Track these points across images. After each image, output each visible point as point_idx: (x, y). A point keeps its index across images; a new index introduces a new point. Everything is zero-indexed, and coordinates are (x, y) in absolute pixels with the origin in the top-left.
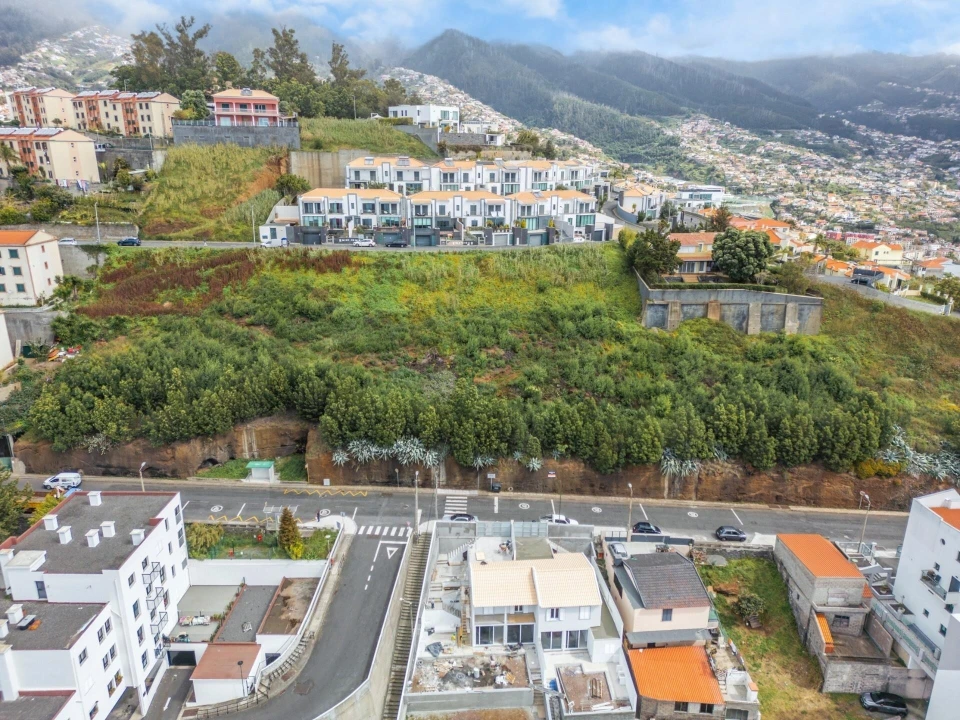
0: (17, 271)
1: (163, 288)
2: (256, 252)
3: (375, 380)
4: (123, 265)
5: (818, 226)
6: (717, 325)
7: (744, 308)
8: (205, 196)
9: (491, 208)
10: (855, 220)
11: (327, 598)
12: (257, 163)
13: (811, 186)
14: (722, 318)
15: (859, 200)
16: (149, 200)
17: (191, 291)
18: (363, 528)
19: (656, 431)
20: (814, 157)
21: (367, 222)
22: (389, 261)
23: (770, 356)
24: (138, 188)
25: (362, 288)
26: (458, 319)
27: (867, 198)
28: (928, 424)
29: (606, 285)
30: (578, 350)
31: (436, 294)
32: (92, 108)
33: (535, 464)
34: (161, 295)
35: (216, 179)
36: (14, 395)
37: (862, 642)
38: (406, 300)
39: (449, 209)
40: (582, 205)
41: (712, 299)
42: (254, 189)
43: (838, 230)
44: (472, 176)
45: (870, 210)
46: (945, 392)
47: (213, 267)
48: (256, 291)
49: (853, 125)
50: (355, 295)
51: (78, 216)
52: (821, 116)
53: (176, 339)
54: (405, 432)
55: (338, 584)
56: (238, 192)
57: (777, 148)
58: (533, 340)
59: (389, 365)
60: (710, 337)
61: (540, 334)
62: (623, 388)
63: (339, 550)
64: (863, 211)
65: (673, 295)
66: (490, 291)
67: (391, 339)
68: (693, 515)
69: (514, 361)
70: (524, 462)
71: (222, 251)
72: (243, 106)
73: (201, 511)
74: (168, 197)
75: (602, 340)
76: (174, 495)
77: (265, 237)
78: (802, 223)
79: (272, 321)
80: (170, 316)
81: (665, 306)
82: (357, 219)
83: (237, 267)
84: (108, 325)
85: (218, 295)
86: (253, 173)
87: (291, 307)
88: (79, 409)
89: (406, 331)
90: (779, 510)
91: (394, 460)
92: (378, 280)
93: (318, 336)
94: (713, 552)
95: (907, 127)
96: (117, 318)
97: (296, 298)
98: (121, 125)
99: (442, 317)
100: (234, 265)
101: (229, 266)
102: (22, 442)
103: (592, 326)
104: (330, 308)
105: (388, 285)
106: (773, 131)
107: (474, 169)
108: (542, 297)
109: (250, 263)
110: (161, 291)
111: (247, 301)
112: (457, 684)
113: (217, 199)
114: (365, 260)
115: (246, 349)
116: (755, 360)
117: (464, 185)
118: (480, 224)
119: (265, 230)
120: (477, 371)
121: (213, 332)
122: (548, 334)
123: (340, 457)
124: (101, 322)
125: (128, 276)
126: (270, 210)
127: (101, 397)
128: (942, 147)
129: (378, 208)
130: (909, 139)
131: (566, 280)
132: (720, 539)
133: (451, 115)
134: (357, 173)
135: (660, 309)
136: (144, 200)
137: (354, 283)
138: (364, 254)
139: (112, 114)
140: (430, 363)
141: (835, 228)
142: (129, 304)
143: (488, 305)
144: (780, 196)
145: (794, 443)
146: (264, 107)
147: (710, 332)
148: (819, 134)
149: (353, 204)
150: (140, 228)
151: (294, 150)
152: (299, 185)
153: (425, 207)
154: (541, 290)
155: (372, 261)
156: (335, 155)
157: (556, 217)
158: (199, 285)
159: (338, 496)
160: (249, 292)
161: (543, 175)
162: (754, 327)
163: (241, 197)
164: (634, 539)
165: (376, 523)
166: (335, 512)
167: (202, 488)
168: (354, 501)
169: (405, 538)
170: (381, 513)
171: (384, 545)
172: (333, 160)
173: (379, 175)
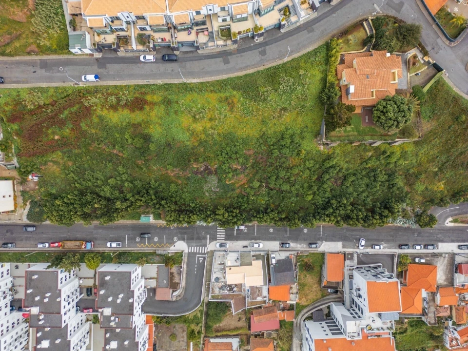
1: (47, 128)
4: (11, 109)
17: (64, 129)
18: (190, 248)
21: (143, 29)
25: (159, 121)
28: (421, 199)
34: (49, 132)
59: (185, 173)
63: (185, 259)
68: (305, 231)
73: (133, 242)
75: (291, 156)
92: (168, 114)
99: (208, 139)
105: (174, 116)
108: (264, 128)
112: (223, 290)
140: (205, 170)
143: (233, 131)
149: (128, 16)
154: (264, 123)
155: (160, 98)
164: (280, 251)
165: (195, 245)
166: (179, 239)
167: (127, 225)
168: (184, 231)
169: (204, 254)
170: (195, 238)
171: (199, 257)
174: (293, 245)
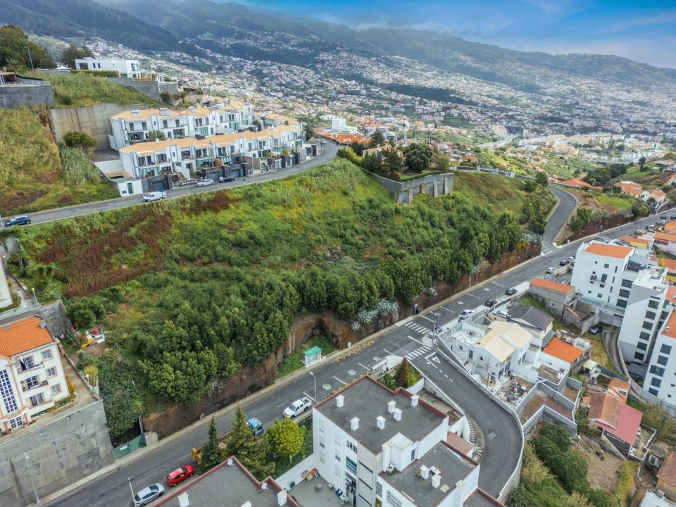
1: (109, 254)
4: (46, 243)
7: (432, 184)
9: (260, 144)
14: (426, 191)
17: (135, 251)
20: (191, 72)
21: (189, 166)
22: (250, 193)
29: (367, 185)
31: (295, 210)
33: (433, 290)
34: (113, 261)
38: (281, 218)
39: (236, 148)
40: (294, 134)
41: (422, 183)
44: (210, 119)
47: (132, 227)
48: (186, 237)
49: (203, 49)
50: (251, 222)
52: (181, 42)
54: (380, 296)
57: (164, 66)
58: (366, 225)
59: (316, 263)
61: (366, 221)
65: (409, 184)
66: (322, 201)
67: (304, 246)
69: (371, 239)
70: (427, 292)
73: (322, 393)
77: (124, 192)
79: (223, 256)
83: (153, 222)
84: (106, 299)
87: (223, 242)
89: (303, 239)
91: (379, 315)
95: (232, 51)
100: (149, 220)
101: (145, 223)
102: (152, 416)
104: (253, 236)
106: (154, 52)
107: (211, 113)
109: (161, 216)
112: (515, 400)
114: (236, 196)
117: (210, 127)
119: (123, 186)
123: (356, 325)
128: (256, 65)
129: (193, 154)
130: (238, 59)
134: (131, 125)
135: (405, 192)
137: (244, 214)
140: (333, 255)
148: (185, 55)
149: (174, 153)
151: (52, 108)
153: (223, 149)
155: (241, 196)
156: (90, 109)
158: (137, 244)
160: (180, 239)
162: (436, 193)
163: (59, 159)
165: (407, 352)
168: (376, 348)
169: (430, 351)
170: (398, 346)
171: (430, 359)
172: (89, 113)
173: (148, 125)
174: (497, 301)
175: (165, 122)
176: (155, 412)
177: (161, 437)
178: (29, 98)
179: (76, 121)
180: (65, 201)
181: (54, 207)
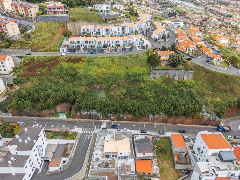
0: (3, 66)
1: (37, 68)
2: (59, 57)
3: (87, 94)
4: (28, 61)
5: (217, 16)
6: (167, 78)
7: (174, 74)
8: (46, 39)
9: (117, 42)
10: (227, 14)
11: (75, 148)
12: (58, 27)
13: (217, 3)
14: (169, 76)
15: (230, 7)
16: (32, 41)
17: (44, 69)
18: (83, 131)
19: (148, 109)
21: (86, 46)
22: (91, 60)
23: (179, 87)
24: (29, 37)
25: (84, 67)
26: (107, 76)
27: (232, 6)
28: (212, 105)
29: (143, 66)
30: (134, 85)
31: (102, 69)
32: (16, 7)
33: (121, 115)
34: (37, 70)
35: (48, 33)
36: (7, 98)
37: (184, 159)
38: (95, 71)
39: (106, 42)
40: (140, 39)
41: (167, 72)
42: (58, 35)
43: (222, 16)
44: (113, 30)
45: (233, 10)
46: (219, 96)
47: (49, 62)
48: (59, 69)
50: (83, 69)
51: (16, 46)
53: (41, 83)
54: (92, 108)
55: (78, 145)
56: (54, 37)
58: (124, 82)
59: (90, 89)
60: (165, 82)
61: (126, 81)
62: (143, 96)
63: (78, 137)
64: (230, 10)
65: (157, 71)
66: (115, 68)
67: (91, 82)
68: (155, 127)
69: (119, 88)
70: (119, 115)
71: (51, 57)
72: (54, 9)
73: (49, 127)
74: (37, 40)
75: (140, 82)
76: (42, 128)
77: (61, 51)
78: (213, 15)
79: (63, 77)
80: (40, 76)
81: (156, 74)
82: (83, 45)
83: (54, 62)
84: (26, 79)
85: (50, 70)
86: (58, 31)
87: (67, 73)
88: (21, 104)
89: (94, 80)
90: (175, 125)
91: (90, 114)
92: (88, 65)
93: (74, 81)
94: (157, 137)
96: (28, 77)
97: (68, 71)
98: (24, 12)
99: (103, 75)
100: (54, 61)
101: (53, 62)
102: (10, 110)
103: (138, 79)
104: (76, 73)
105: (90, 66)
107: (114, 28)
108: (127, 70)
109: (57, 61)
110: (37, 69)
111: (57, 71)
112: (101, 167)
113: (49, 39)
114: (85, 60)
115: (57, 85)
116: (175, 88)
117: (111, 32)
118: (114, 46)
119: (61, 49)
120: (110, 91)
121: (50, 80)
122: (127, 81)
123: (78, 114)
124: (24, 78)
125: (29, 65)
126: (62, 42)
127: (26, 100)
129: (88, 43)
131: (133, 65)
132: (160, 134)
133: (109, 8)
134: (84, 30)
135: (154, 74)
136: (31, 40)
137: (82, 66)
138: (85, 57)
139: (21, 9)
140: (100, 88)
141: (221, 16)
142: (30, 73)
143: (114, 72)
144: (208, 6)
145: (179, 112)
146: (59, 8)
147: (166, 80)
149: (82, 41)
150: (31, 49)
151: (68, 22)
152: (69, 34)
153: (100, 42)
154: (127, 68)
155: (87, 60)
156: (79, 23)
157: (134, 43)
158: (46, 67)
159: (79, 122)
160: (58, 69)
161: (132, 28)
162: (177, 78)
163: (55, 38)
164: (140, 134)
165: (86, 130)
166: (78, 127)
167: (50, 120)
168: (82, 124)
169: (92, 134)
170: (87, 127)
171: (87, 136)
172: (78, 25)
173: (89, 30)
174: (148, 133)
175: (95, 30)
176: (11, 109)
177: (13, 115)
178: (63, 19)
179: (74, 27)
180: (46, 51)
181: (43, 52)
